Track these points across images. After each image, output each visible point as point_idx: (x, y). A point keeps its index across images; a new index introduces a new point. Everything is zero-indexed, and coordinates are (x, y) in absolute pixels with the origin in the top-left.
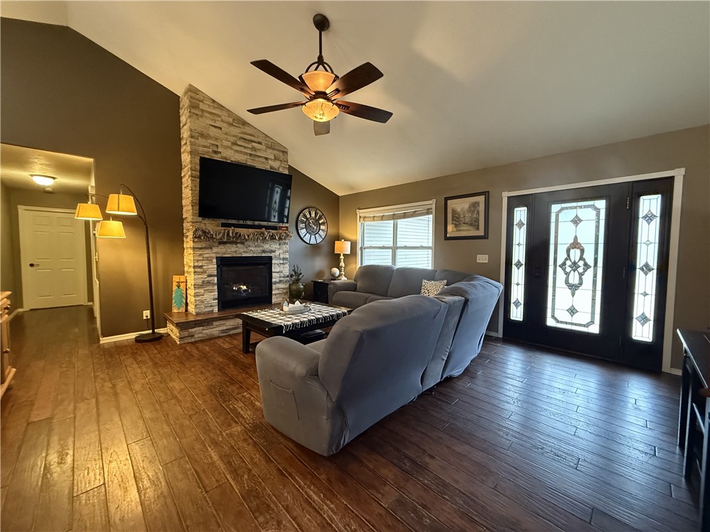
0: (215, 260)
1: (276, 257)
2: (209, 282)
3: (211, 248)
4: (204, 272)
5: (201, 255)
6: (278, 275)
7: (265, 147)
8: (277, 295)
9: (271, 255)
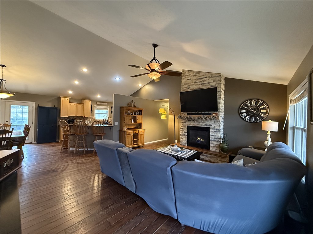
0: (187, 127)
1: (212, 128)
2: (184, 134)
4: (183, 131)
5: (182, 125)
6: (213, 137)
7: (208, 78)
8: (212, 147)
9: (210, 127)
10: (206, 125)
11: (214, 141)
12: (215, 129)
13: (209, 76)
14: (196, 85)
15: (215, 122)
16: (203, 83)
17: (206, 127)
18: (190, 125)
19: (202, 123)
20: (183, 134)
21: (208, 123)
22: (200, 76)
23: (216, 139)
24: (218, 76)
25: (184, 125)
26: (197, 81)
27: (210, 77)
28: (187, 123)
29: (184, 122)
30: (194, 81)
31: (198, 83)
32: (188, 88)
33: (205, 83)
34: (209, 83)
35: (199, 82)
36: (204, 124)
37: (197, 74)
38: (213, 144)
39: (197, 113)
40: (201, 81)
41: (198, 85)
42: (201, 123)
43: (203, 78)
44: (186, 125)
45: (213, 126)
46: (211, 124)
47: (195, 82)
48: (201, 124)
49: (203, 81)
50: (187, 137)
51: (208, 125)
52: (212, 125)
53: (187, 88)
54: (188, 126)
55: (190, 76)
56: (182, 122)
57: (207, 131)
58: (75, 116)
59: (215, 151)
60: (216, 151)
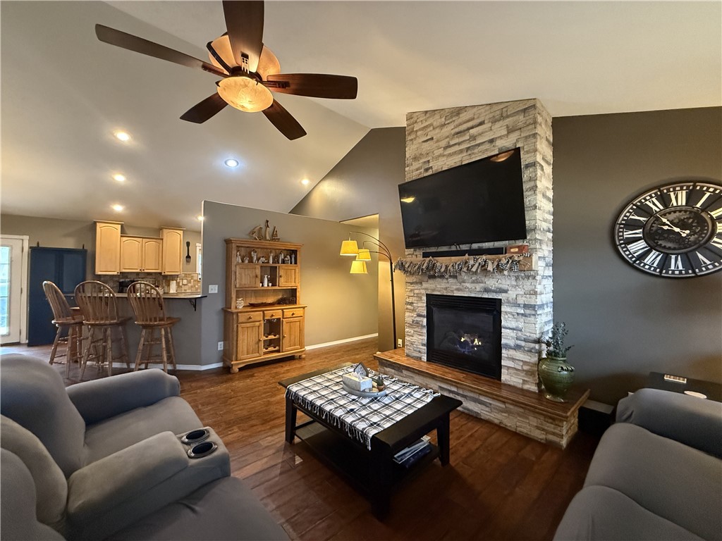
0: (425, 298)
1: (508, 302)
2: (417, 323)
3: (421, 283)
4: (414, 310)
5: (411, 290)
6: (513, 334)
7: (490, 125)
8: (510, 371)
9: (499, 298)
10: (487, 290)
11: (518, 347)
12: (519, 306)
13: (491, 115)
14: (450, 155)
15: (517, 278)
16: (473, 143)
17: (486, 296)
18: (434, 290)
19: (473, 282)
20: (413, 321)
21: (492, 283)
22: (460, 124)
23: (525, 340)
24: (524, 110)
25: (416, 291)
26: (452, 143)
27: (494, 121)
28: (425, 285)
29: (416, 283)
30: (443, 143)
31: (457, 148)
32: (427, 170)
33: (479, 145)
34: (491, 141)
35: (459, 144)
36: (479, 287)
37: (452, 117)
38: (513, 359)
39: (453, 248)
40: (467, 137)
41: (455, 153)
42: (468, 285)
43: (472, 128)
44: (423, 292)
45: (512, 294)
46: (505, 287)
47: (449, 146)
48: (469, 288)
49: (473, 138)
50: (425, 331)
51: (494, 291)
52: (506, 291)
53: (422, 170)
54: (428, 296)
55: (431, 128)
56: (411, 283)
57: (488, 312)
58: (138, 271)
59: (520, 386)
60: (526, 387)
